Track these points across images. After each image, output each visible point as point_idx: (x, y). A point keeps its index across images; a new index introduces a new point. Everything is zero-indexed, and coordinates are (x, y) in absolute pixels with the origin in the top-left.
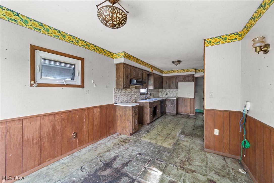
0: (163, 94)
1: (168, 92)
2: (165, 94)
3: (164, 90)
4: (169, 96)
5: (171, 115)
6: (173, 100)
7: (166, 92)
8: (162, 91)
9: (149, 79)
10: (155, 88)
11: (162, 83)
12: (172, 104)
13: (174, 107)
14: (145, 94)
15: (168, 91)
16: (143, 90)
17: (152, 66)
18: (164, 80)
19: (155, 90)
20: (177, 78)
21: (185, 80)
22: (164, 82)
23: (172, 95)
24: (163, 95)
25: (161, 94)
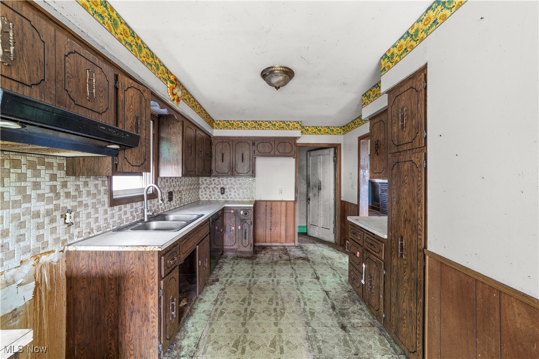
0: (210, 192)
1: (227, 187)
2: (217, 192)
3: (214, 180)
4: (230, 197)
5: (241, 258)
6: (246, 210)
7: (222, 186)
8: (208, 181)
9: (162, 135)
10: (186, 173)
11: (209, 157)
12: (243, 221)
13: (247, 231)
14: (141, 198)
15: (225, 182)
16: (124, 184)
17: (176, 79)
18: (217, 150)
19: (186, 178)
20: (254, 144)
21: (277, 153)
22: (217, 156)
23: (239, 195)
24: (210, 195)
25: (204, 192)
